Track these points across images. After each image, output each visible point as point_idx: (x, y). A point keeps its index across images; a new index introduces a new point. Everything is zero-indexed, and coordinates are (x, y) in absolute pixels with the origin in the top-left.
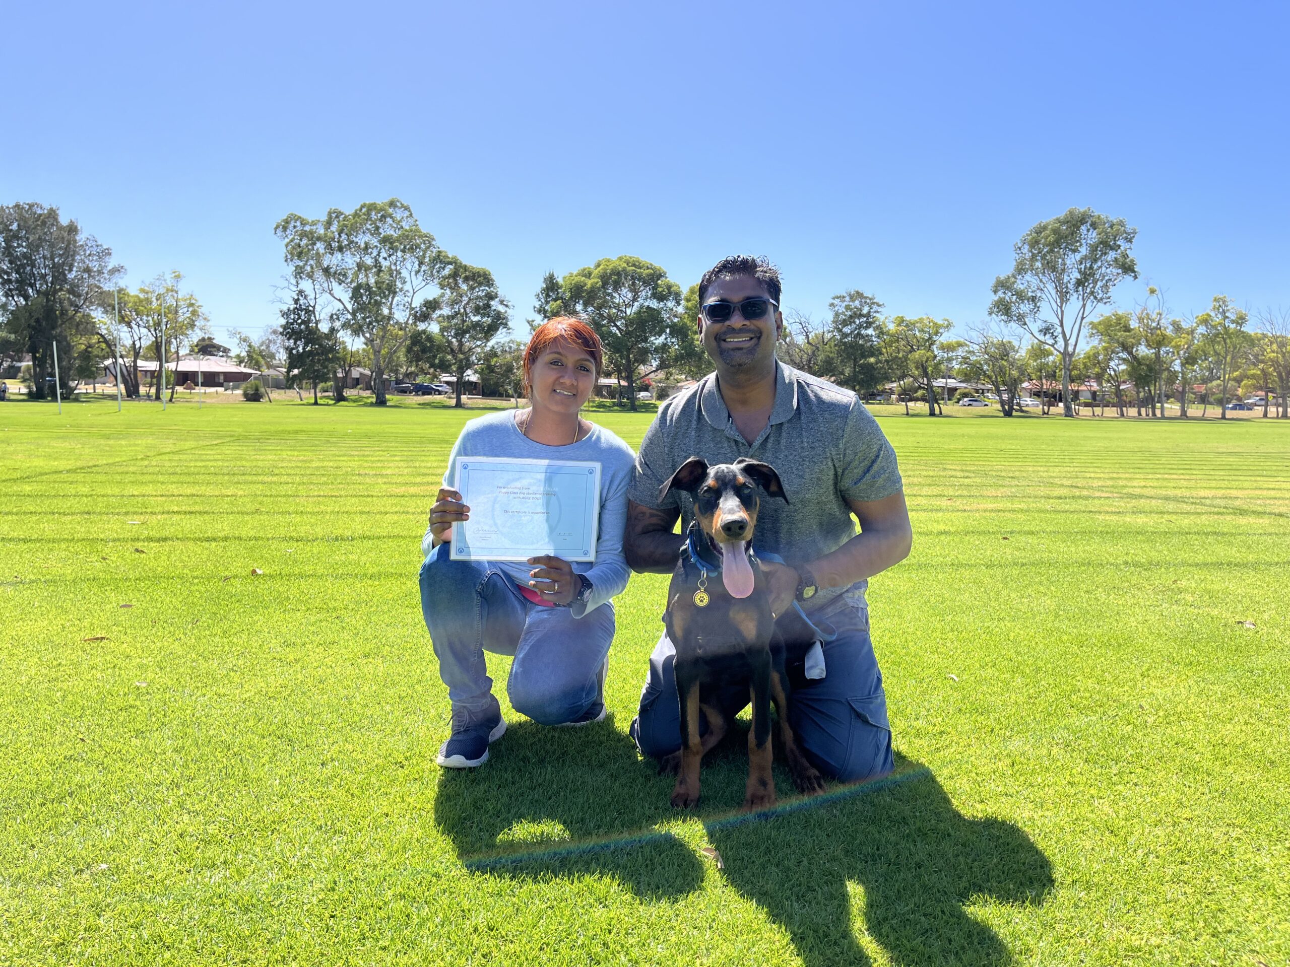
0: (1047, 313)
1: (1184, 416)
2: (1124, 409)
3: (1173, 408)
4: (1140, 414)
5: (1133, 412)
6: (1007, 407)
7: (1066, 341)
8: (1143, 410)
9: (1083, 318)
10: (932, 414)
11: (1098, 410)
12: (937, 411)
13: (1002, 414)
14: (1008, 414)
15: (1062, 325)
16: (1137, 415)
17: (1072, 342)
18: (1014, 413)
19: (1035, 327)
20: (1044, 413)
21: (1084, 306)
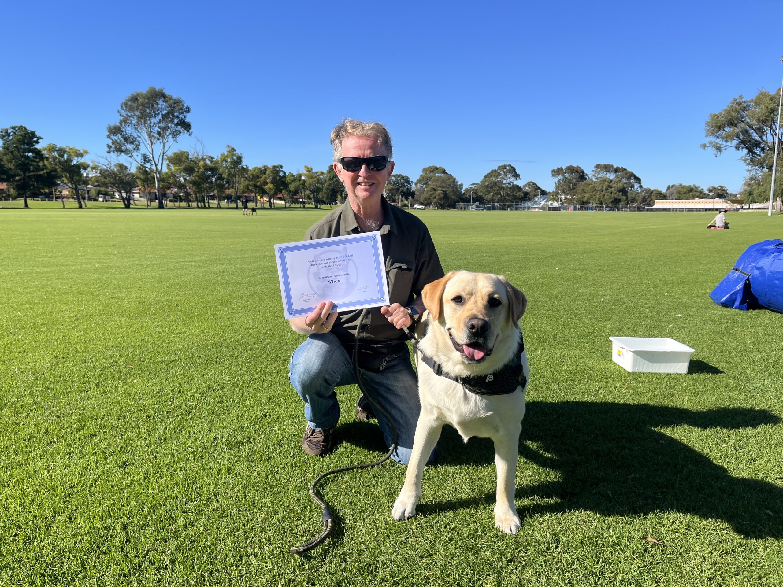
0: (145, 149)
1: (219, 207)
2: (190, 203)
3: (214, 203)
4: (198, 205)
5: (194, 204)
6: (126, 203)
7: (156, 165)
8: (199, 204)
9: (164, 153)
10: (81, 207)
11: (177, 204)
12: (83, 206)
13: (124, 206)
14: (127, 207)
15: (153, 157)
16: (196, 206)
17: (159, 167)
18: (131, 206)
19: (138, 156)
20: (148, 206)
21: (164, 146)
